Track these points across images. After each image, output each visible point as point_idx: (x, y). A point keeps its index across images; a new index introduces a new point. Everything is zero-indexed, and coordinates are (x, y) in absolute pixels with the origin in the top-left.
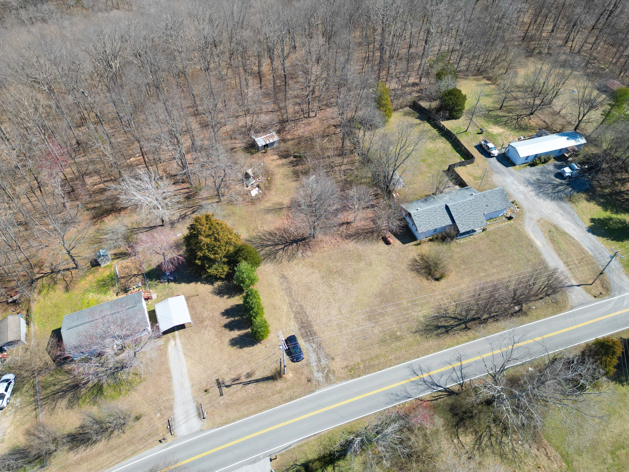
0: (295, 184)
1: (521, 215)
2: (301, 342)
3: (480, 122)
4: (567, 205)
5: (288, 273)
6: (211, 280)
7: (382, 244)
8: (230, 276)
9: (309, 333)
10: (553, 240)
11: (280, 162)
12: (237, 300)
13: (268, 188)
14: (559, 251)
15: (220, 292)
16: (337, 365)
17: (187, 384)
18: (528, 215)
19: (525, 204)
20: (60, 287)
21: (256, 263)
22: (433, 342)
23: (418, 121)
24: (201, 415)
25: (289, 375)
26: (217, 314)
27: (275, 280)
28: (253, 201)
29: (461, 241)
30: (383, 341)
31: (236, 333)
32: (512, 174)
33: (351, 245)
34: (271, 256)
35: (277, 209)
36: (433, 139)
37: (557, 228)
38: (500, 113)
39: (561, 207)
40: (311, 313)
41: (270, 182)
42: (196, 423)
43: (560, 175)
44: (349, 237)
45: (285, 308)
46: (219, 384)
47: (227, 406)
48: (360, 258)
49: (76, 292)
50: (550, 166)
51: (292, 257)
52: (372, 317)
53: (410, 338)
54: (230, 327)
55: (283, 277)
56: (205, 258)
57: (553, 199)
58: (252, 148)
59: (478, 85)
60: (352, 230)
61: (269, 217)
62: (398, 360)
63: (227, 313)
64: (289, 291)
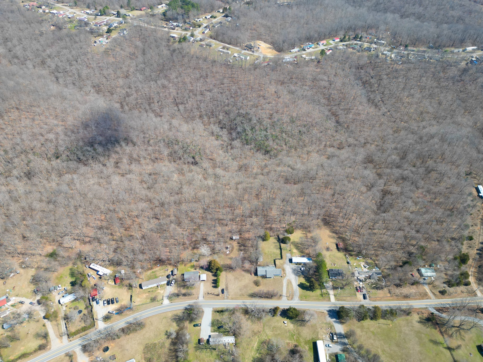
0: (238, 253)
1: (284, 277)
2: (225, 290)
3: (292, 246)
4: (297, 277)
5: (228, 275)
6: (212, 272)
7: (250, 274)
8: (216, 273)
9: (227, 288)
10: (288, 285)
11: (237, 245)
12: (215, 278)
13: (231, 252)
14: (287, 288)
15: (213, 275)
16: (230, 297)
17: (202, 292)
18: (286, 277)
19: (287, 274)
20: (184, 265)
21: (221, 272)
22: (249, 298)
23: (277, 242)
24: (203, 297)
25: (220, 296)
26: (211, 280)
27: (224, 276)
28: (227, 255)
29: (267, 279)
30: (240, 295)
31: (214, 285)
32: (290, 265)
33: (243, 273)
34: (226, 270)
35: (231, 259)
36: (277, 249)
37: (291, 282)
38: (300, 245)
39: (296, 278)
40: (229, 285)
41: (232, 250)
42: (202, 299)
43: (301, 269)
44: (244, 270)
45: (224, 283)
46: (208, 293)
47: (208, 298)
48: (244, 276)
49: (186, 267)
50: (300, 266)
51: (230, 272)
52: (240, 290)
53: (246, 296)
54: (213, 283)
55: (226, 276)
56: (212, 268)
57: (295, 275)
58: (231, 239)
59: (302, 233)
60: (245, 269)
61: (229, 260)
62: (241, 299)
63: (213, 280)
64: (226, 279)
